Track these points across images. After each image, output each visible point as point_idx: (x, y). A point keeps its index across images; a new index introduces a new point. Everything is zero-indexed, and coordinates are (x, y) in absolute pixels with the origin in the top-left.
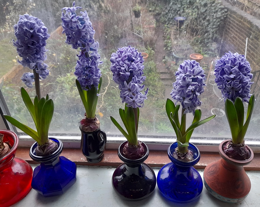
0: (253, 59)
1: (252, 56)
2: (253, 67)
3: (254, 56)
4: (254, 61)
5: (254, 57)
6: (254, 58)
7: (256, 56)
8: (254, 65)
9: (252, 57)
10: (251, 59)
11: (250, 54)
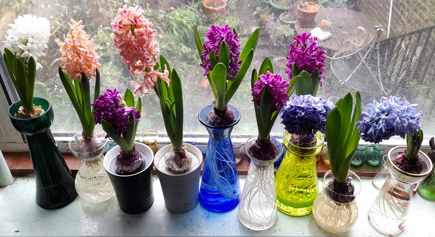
0: (402, 12)
1: (402, 8)
2: (402, 26)
3: (404, 7)
4: (404, 16)
5: (405, 9)
6: (404, 11)
7: (407, 8)
8: (404, 23)
9: (400, 10)
10: (399, 13)
11: (398, 4)
